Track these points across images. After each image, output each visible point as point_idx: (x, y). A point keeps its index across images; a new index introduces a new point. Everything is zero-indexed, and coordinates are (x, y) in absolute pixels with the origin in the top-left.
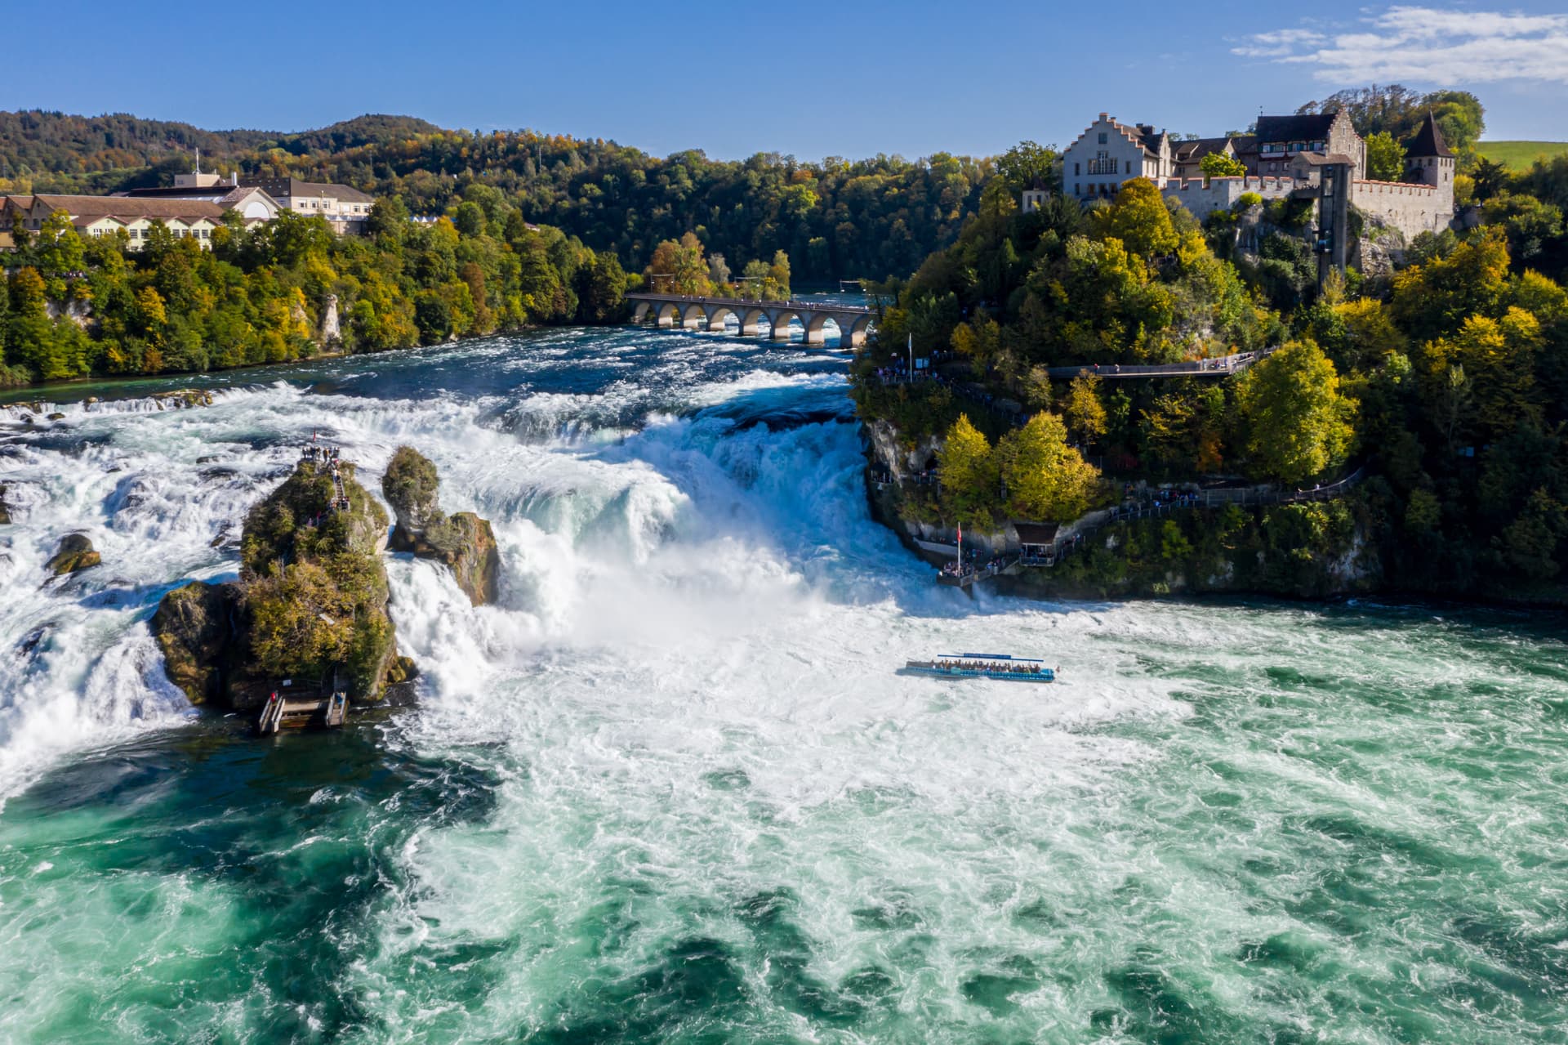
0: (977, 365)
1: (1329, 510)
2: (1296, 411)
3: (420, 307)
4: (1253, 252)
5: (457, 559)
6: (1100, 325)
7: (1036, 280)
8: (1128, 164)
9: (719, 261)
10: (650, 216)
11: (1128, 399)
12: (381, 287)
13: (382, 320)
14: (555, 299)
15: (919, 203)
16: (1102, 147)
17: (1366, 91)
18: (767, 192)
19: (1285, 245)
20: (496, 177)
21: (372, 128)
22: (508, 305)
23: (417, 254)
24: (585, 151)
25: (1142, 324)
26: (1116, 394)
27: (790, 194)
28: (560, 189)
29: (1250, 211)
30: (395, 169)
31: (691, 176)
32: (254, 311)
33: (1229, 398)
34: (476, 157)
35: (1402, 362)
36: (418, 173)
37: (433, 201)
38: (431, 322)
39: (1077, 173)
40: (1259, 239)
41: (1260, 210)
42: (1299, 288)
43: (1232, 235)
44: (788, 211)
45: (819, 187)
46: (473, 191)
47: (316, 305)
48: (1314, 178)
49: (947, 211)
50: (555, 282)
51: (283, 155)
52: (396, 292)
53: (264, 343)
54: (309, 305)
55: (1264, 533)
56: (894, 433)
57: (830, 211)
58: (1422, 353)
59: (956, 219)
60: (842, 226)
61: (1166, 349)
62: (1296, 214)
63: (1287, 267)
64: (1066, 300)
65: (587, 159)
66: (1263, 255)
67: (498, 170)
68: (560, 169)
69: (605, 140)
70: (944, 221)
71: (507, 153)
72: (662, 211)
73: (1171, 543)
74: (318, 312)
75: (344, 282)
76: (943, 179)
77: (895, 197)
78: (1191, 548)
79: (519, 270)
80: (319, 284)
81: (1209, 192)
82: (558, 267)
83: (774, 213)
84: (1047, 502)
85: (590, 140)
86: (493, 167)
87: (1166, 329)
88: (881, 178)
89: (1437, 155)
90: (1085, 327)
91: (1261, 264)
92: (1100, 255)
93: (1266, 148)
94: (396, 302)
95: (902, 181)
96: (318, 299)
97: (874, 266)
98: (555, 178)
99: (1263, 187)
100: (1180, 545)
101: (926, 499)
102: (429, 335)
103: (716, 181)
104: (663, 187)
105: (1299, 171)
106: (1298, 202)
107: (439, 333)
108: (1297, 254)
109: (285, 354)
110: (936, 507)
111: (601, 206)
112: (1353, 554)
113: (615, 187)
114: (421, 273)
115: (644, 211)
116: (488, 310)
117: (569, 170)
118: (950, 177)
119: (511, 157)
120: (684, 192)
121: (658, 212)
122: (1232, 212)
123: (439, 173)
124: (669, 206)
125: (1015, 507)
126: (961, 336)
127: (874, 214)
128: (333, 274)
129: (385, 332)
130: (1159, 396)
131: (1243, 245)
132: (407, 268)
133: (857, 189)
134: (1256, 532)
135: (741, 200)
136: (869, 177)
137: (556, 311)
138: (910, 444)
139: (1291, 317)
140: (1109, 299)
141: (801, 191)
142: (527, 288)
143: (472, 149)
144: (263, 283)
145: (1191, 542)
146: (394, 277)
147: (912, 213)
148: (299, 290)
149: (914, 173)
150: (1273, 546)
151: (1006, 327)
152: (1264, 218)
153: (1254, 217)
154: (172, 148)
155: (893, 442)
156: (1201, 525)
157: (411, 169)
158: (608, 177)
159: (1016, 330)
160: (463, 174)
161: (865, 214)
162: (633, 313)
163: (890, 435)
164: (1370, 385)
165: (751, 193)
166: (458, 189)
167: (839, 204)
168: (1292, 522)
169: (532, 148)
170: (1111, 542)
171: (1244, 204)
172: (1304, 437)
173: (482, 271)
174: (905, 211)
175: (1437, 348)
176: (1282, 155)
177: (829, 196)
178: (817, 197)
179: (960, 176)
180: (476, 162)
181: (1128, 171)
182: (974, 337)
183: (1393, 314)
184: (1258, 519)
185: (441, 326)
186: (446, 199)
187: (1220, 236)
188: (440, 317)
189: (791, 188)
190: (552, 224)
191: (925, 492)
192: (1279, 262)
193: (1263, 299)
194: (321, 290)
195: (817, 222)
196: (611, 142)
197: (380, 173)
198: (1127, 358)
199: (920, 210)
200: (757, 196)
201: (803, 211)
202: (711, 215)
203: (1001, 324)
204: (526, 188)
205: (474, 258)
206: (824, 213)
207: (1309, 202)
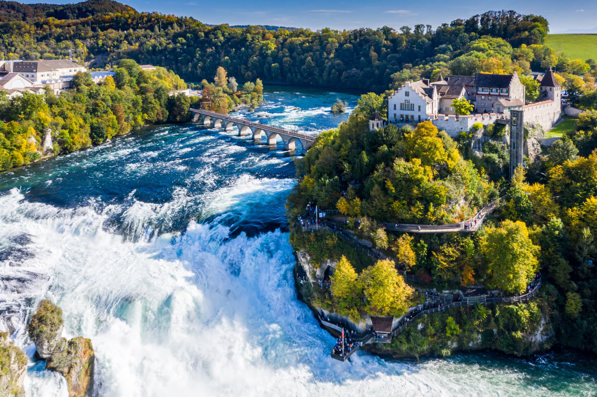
0: (349, 221)
1: (528, 308)
2: (512, 260)
3: (92, 128)
4: (479, 150)
5: (69, 372)
6: (411, 203)
7: (378, 177)
8: (419, 107)
9: (233, 80)
10: (206, 52)
11: (426, 246)
12: (74, 120)
13: (73, 138)
14: (158, 114)
15: (317, 50)
16: (407, 98)
17: (499, 12)
18: (254, 43)
19: (494, 146)
20: (142, 33)
21: (94, 5)
22: (135, 120)
23: (92, 101)
24: (180, 22)
25: (431, 204)
26: (420, 242)
27: (264, 45)
28: (168, 39)
29: (478, 132)
30: (100, 28)
31: (223, 35)
32: (8, 143)
33: (476, 244)
34: (134, 23)
35: (558, 222)
36: (109, 30)
37: (115, 43)
38: (97, 135)
39: (395, 109)
40: (482, 144)
41: (482, 131)
42: (501, 166)
43: (470, 143)
44: (263, 52)
45: (276, 41)
46: (124, 62)
47: (41, 134)
48: (507, 114)
49: (329, 54)
50: (158, 107)
51: (54, 20)
52: (81, 121)
53: (12, 158)
54: (37, 134)
55: (496, 320)
56: (309, 258)
57: (281, 52)
58: (566, 214)
59: (332, 57)
60: (285, 59)
61: (443, 216)
62: (499, 131)
63: (495, 156)
64: (394, 191)
65: (180, 26)
66: (484, 151)
67: (143, 30)
68: (169, 30)
69: (188, 17)
70: (327, 58)
71: (147, 22)
72: (211, 50)
73: (451, 329)
74: (42, 137)
75: (55, 121)
76: (327, 40)
77: (307, 47)
78: (461, 331)
79: (141, 104)
80: (43, 124)
81: (458, 123)
82: (159, 100)
83: (258, 52)
84: (387, 309)
85: (182, 17)
86: (141, 28)
87: (443, 206)
88: (301, 39)
89: (554, 86)
90: (404, 204)
91: (483, 156)
92: (410, 169)
93: (480, 89)
94: (81, 127)
95: (310, 40)
96: (42, 131)
97: (299, 76)
98: (167, 34)
99: (483, 119)
100: (455, 329)
101: (325, 298)
102: (97, 141)
103: (233, 38)
104: (211, 40)
105: (499, 108)
106: (499, 125)
107: (101, 140)
108: (499, 150)
109: (23, 162)
110: (330, 303)
111: (185, 47)
112: (541, 329)
113: (191, 39)
114: (94, 111)
115: (203, 50)
116: (126, 123)
117: (173, 31)
118: (330, 39)
119: (149, 24)
120: (220, 42)
121: (209, 50)
122: (469, 133)
123: (118, 31)
124: (214, 48)
125: (371, 310)
126: (342, 205)
127: (299, 54)
128: (50, 119)
129: (74, 144)
130: (442, 245)
131: (475, 148)
132: (88, 108)
133: (291, 43)
134: (493, 319)
135: (243, 46)
136: (296, 38)
137: (158, 119)
138: (317, 265)
139: (499, 184)
140: (415, 191)
141: (268, 43)
142: (145, 110)
143: (133, 20)
144: (13, 128)
145: (460, 328)
146: (81, 114)
147: (315, 54)
148: (33, 129)
149: (315, 37)
150: (501, 327)
151: (364, 202)
152: (484, 135)
153: (479, 135)
154: (10, 12)
155: (308, 263)
156: (465, 317)
157: (106, 29)
158: (189, 35)
159: (369, 203)
160: (128, 31)
161: (295, 54)
162: (193, 117)
163: (306, 258)
164: (543, 232)
165: (248, 43)
166: (126, 37)
167: (284, 49)
168: (511, 315)
169: (158, 19)
170: (420, 326)
171: (475, 129)
172: (516, 275)
173: (123, 107)
174: (311, 53)
175: (573, 212)
176: (487, 93)
177: (280, 46)
178: (275, 46)
179: (334, 39)
180: (135, 25)
181: (419, 110)
182: (348, 205)
183: (551, 192)
184: (494, 313)
185: (102, 137)
186: (121, 42)
187: (464, 145)
188: (101, 133)
189: (264, 42)
190: (161, 66)
191: (324, 293)
192: (491, 155)
193: (486, 176)
194: (43, 127)
195: (275, 57)
196: (191, 18)
197: (94, 29)
198: (423, 222)
199: (318, 53)
200: (250, 44)
201: (269, 52)
202: (231, 52)
203: (361, 200)
204: (154, 38)
205: (120, 100)
206: (278, 53)
207: (504, 126)
